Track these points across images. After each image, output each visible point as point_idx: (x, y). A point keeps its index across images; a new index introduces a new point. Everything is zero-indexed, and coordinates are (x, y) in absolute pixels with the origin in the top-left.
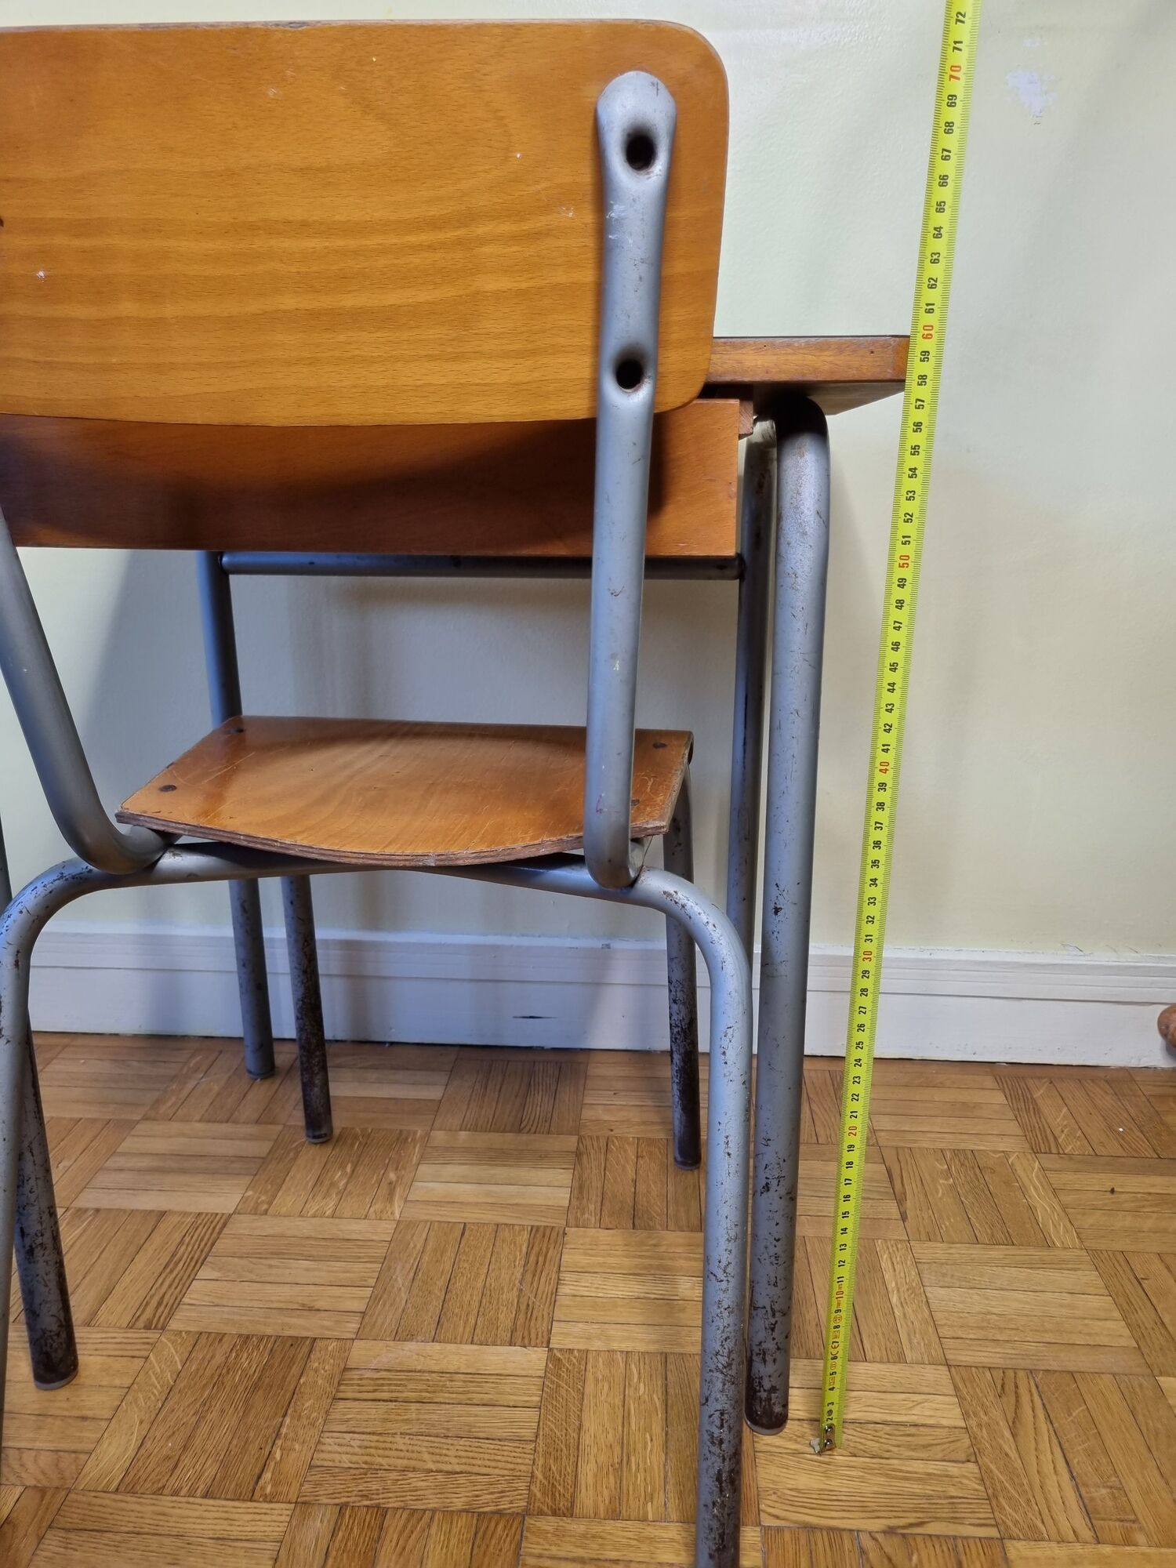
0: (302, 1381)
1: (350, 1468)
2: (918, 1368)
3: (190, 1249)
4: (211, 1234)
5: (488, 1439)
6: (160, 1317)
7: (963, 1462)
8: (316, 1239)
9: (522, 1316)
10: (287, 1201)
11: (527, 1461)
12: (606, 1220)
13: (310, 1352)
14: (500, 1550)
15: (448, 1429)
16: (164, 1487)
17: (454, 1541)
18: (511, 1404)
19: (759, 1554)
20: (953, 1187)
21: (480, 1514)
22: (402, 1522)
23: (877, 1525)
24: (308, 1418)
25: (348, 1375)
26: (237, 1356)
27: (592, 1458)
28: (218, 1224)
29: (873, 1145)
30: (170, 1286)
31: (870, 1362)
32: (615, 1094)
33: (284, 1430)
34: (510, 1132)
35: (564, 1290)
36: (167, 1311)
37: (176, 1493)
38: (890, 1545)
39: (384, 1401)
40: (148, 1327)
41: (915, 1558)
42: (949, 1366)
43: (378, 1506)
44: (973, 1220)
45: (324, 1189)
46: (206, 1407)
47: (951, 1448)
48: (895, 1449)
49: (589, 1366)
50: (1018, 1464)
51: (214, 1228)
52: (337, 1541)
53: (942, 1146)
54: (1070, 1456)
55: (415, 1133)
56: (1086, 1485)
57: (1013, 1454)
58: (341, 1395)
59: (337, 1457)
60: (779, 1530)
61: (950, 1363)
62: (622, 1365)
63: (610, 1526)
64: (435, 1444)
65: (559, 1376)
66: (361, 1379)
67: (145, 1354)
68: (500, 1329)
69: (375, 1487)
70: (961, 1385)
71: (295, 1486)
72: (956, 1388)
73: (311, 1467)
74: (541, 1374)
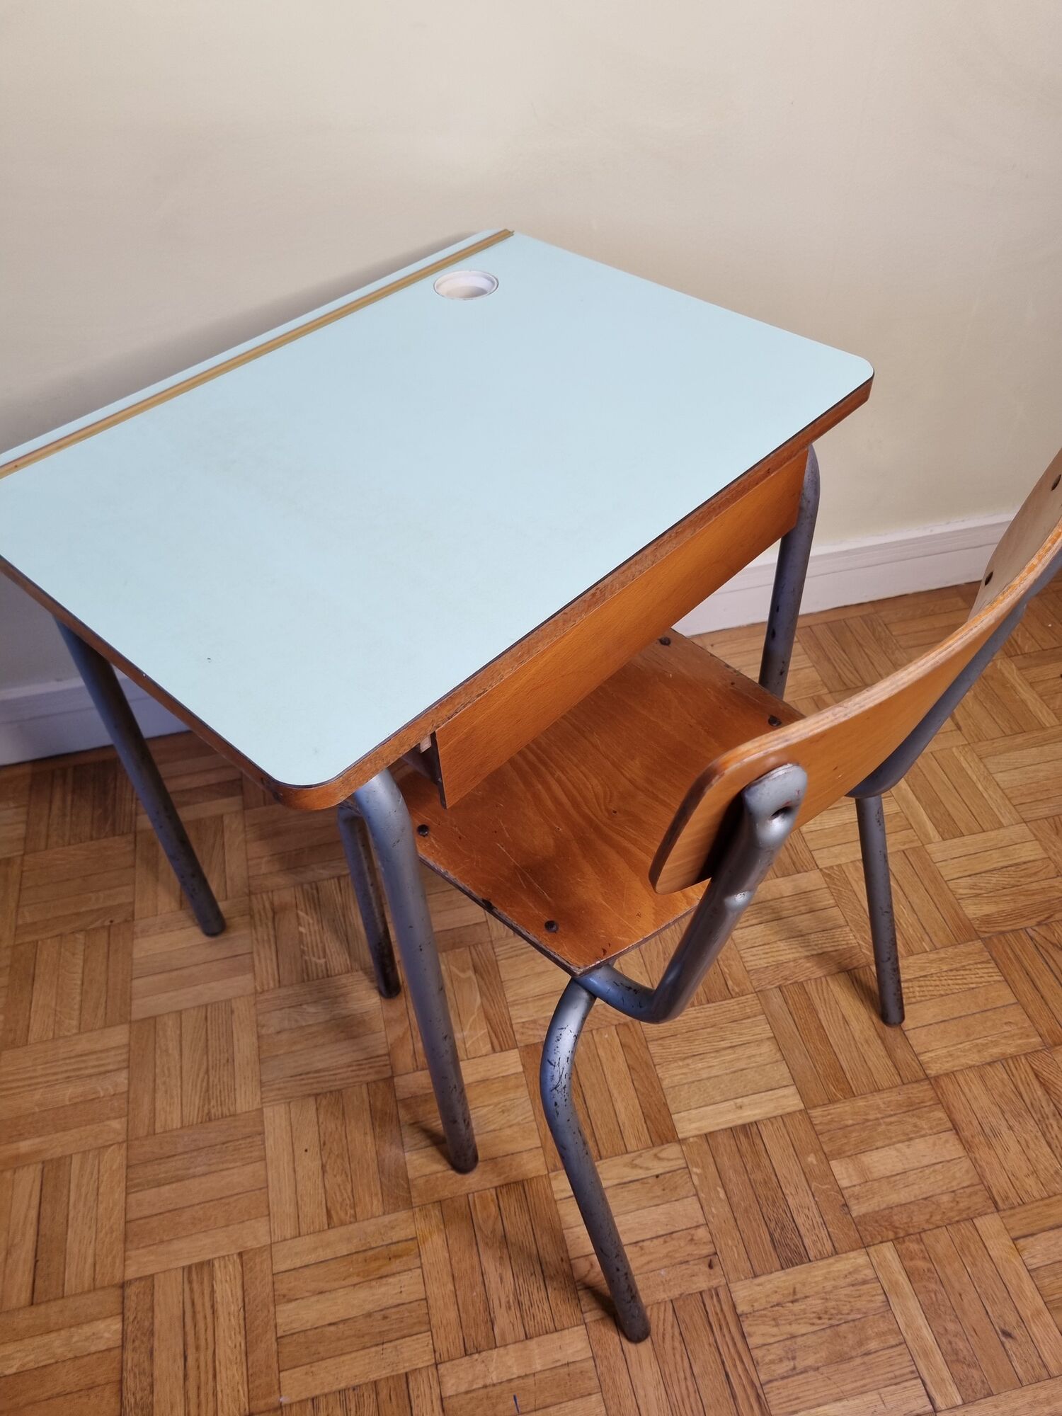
1: (768, 966)
2: (1011, 828)
11: (851, 937)
15: (801, 931)
17: (845, 989)
18: (823, 907)
19: (987, 953)
21: (847, 971)
22: (814, 987)
23: (1033, 922)
38: (1042, 930)
39: (756, 924)
41: (1056, 935)
42: (1025, 822)
43: (796, 982)
47: (1047, 871)
48: (1022, 879)
49: (847, 874)
52: (790, 1004)
59: (757, 962)
60: (989, 938)
64: (801, 941)
65: (835, 884)
68: (786, 863)
69: (788, 973)
70: (1037, 834)
71: (748, 984)
72: (1035, 835)
73: (748, 972)
74: (826, 886)
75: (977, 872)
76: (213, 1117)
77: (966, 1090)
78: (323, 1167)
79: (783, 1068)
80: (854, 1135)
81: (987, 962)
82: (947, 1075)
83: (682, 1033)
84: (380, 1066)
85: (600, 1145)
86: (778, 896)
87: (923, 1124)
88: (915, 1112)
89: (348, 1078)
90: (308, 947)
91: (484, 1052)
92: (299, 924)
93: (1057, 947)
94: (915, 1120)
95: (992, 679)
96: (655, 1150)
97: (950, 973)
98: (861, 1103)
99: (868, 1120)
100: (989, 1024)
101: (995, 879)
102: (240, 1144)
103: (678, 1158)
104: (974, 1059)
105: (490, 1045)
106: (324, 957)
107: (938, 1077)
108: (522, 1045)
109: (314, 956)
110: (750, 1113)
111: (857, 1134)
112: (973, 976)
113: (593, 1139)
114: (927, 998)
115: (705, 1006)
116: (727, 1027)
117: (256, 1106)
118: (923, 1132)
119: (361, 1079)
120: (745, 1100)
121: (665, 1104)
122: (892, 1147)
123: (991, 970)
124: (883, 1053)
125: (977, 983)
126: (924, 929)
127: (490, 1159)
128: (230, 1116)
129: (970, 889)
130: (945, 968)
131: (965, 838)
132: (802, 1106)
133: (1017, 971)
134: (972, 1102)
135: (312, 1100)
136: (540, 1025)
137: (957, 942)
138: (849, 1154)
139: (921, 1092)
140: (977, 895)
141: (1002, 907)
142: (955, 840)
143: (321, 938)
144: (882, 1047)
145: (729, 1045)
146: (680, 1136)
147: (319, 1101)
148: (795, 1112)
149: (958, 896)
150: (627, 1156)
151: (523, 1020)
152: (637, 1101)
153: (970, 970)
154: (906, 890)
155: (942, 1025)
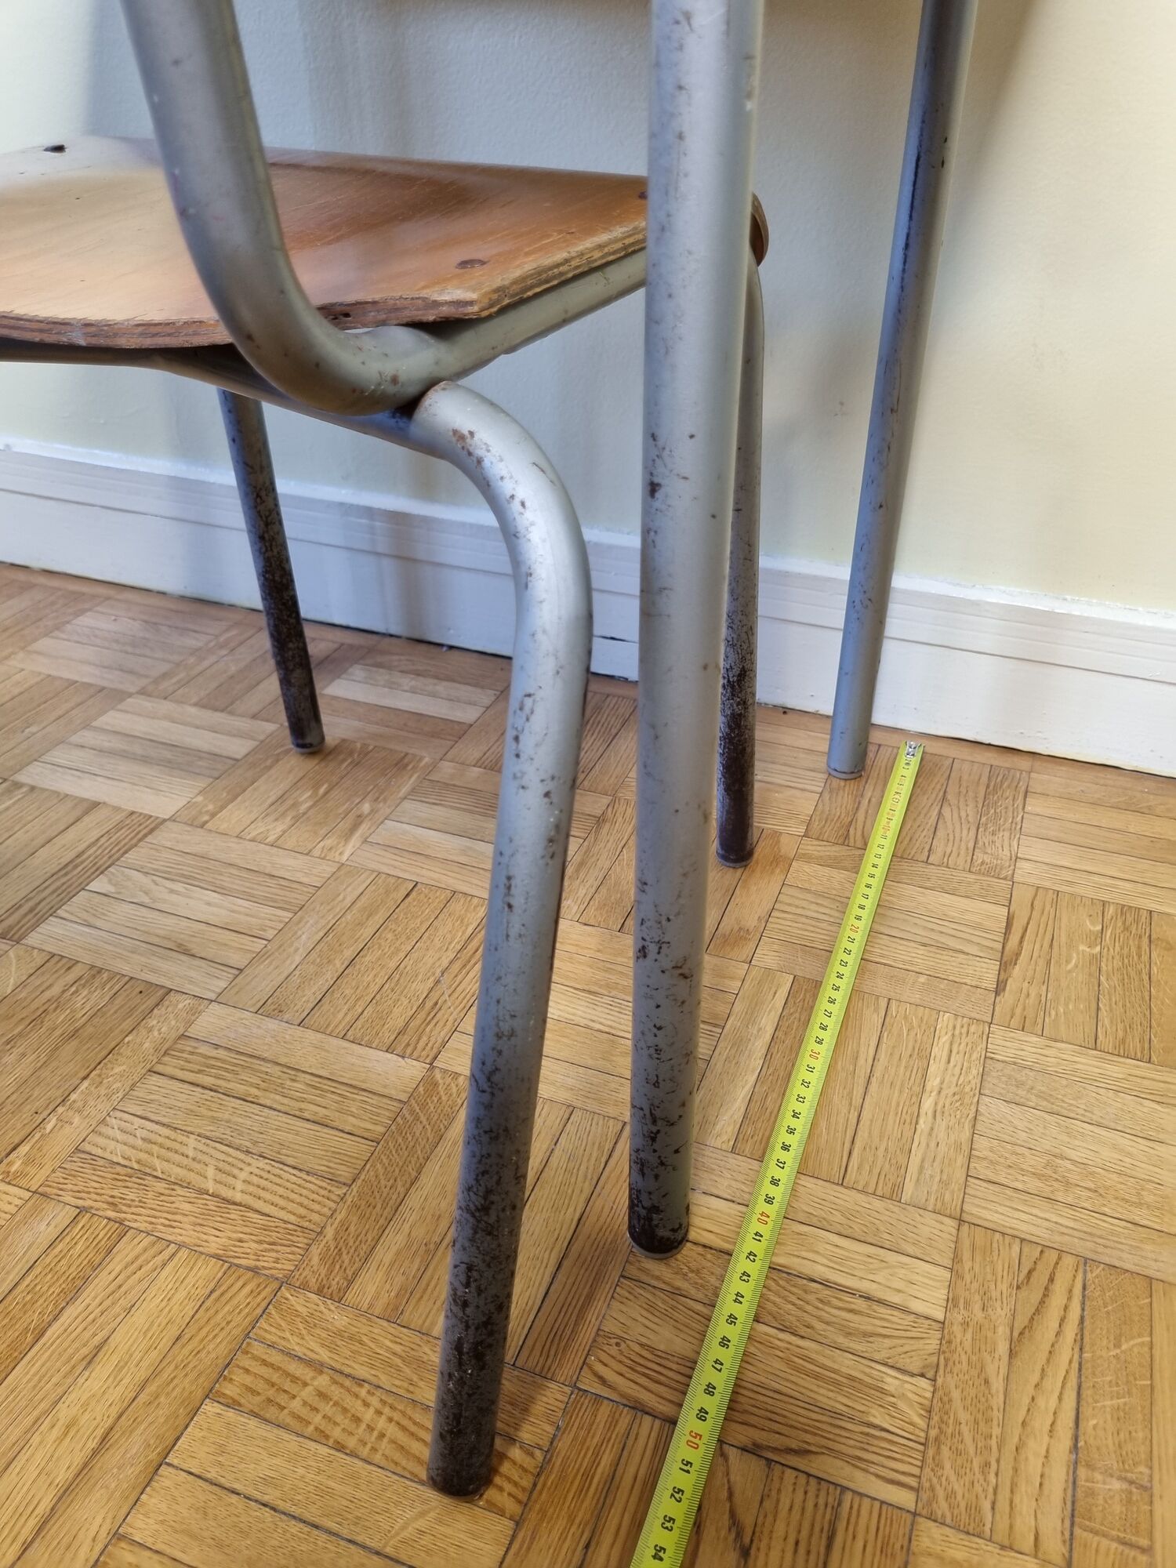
0: (127, 1040)
1: (118, 1164)
2: (914, 1214)
3: (99, 852)
4: (132, 839)
5: (294, 1168)
6: (22, 926)
7: (913, 1375)
8: (240, 868)
9: (421, 1016)
10: (235, 816)
11: (325, 1210)
12: (591, 914)
13: (158, 1005)
14: (228, 1323)
15: (255, 1143)
17: (181, 1295)
18: (347, 1128)
20: (1096, 960)
21: (232, 1265)
22: (137, 1251)
24: (108, 1088)
25: (181, 1044)
26: (75, 992)
27: (406, 1227)
28: (143, 827)
29: (1005, 879)
30: (53, 892)
31: (846, 1188)
33: (73, 1097)
36: (33, 920)
38: (743, 1471)
39: (204, 1087)
41: (768, 1503)
42: (961, 1221)
43: (121, 1222)
44: (1103, 1013)
45: (282, 809)
47: (906, 1348)
48: (821, 1327)
50: (998, 1401)
51: (138, 833)
53: (1107, 897)
54: (1086, 1411)
55: (421, 759)
56: (1090, 1466)
57: (997, 1385)
58: (160, 1068)
59: (112, 1145)
61: (965, 1217)
63: (379, 1328)
64: (230, 1160)
65: (423, 1106)
66: (192, 1053)
68: (386, 1027)
69: (132, 1196)
70: (966, 1255)
72: (956, 1258)
93: (739, 1535)
124: (62, 1476)
133: (571, 1520)
144: (78, 1459)
155: (256, 1513)
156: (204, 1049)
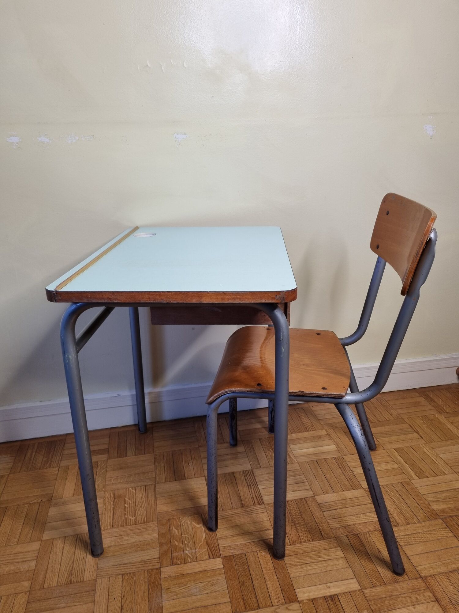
0: (311, 509)
1: (341, 527)
2: (450, 475)
3: (250, 481)
4: (252, 476)
5: (366, 513)
6: (260, 501)
9: (350, 481)
10: (263, 463)
13: (306, 502)
15: (356, 513)
16: (301, 541)
18: (366, 504)
19: (445, 525)
20: (428, 427)
22: (363, 536)
24: (320, 518)
25: (321, 505)
26: (289, 507)
28: (250, 473)
30: (254, 492)
31: (439, 476)
32: (325, 415)
33: (317, 522)
34: (306, 432)
35: (355, 473)
36: (260, 499)
37: (305, 542)
39: (335, 510)
40: (259, 504)
42: (456, 473)
43: (355, 534)
44: (438, 435)
45: (270, 458)
46: (293, 521)
51: (251, 475)
52: (353, 544)
53: (418, 415)
58: (323, 511)
59: (335, 525)
60: (445, 518)
61: (456, 472)
62: (384, 489)
63: (409, 526)
64: (356, 517)
66: (325, 506)
67: (266, 511)
68: (348, 486)
69: (350, 530)
71: (332, 534)
73: (331, 529)
74: (366, 495)
75: (436, 491)
76: (72, 582)
77: (441, 583)
78: (122, 607)
79: (350, 571)
80: (386, 602)
81: (445, 528)
82: (431, 576)
83: (300, 554)
84: (155, 563)
85: (260, 603)
86: (344, 498)
87: (421, 598)
88: (416, 592)
89: (139, 567)
90: (128, 513)
91: (205, 559)
92: (125, 503)
94: (416, 596)
95: (434, 421)
96: (287, 605)
97: (428, 532)
98: (389, 587)
99: (392, 596)
100: (450, 554)
101: (445, 494)
102: (83, 595)
103: (299, 610)
104: (443, 569)
105: (208, 556)
106: (135, 517)
107: (426, 577)
108: (223, 556)
109: (130, 516)
110: (333, 591)
111: (388, 602)
112: (439, 534)
113: (256, 599)
114: (418, 542)
115: (311, 543)
116: (322, 552)
117: (93, 578)
118: (421, 602)
119: (145, 568)
120: (332, 584)
121: (292, 585)
122: (406, 608)
123: (447, 532)
125: (441, 537)
126: (414, 514)
127: (204, 606)
128: (81, 582)
129: (434, 498)
130: (425, 530)
131: (429, 478)
132: (359, 588)
134: (444, 588)
135: (120, 577)
136: (232, 548)
137: (430, 520)
138: (384, 610)
139: (418, 583)
140: (437, 501)
141: (449, 506)
142: (425, 479)
143: (134, 509)
145: (323, 560)
146: (299, 599)
147: (124, 577)
148: (356, 590)
149: (428, 501)
150: (273, 608)
151: (225, 545)
152: (278, 583)
153: (437, 531)
154: (404, 498)
155: (426, 554)
156: (325, 504)
